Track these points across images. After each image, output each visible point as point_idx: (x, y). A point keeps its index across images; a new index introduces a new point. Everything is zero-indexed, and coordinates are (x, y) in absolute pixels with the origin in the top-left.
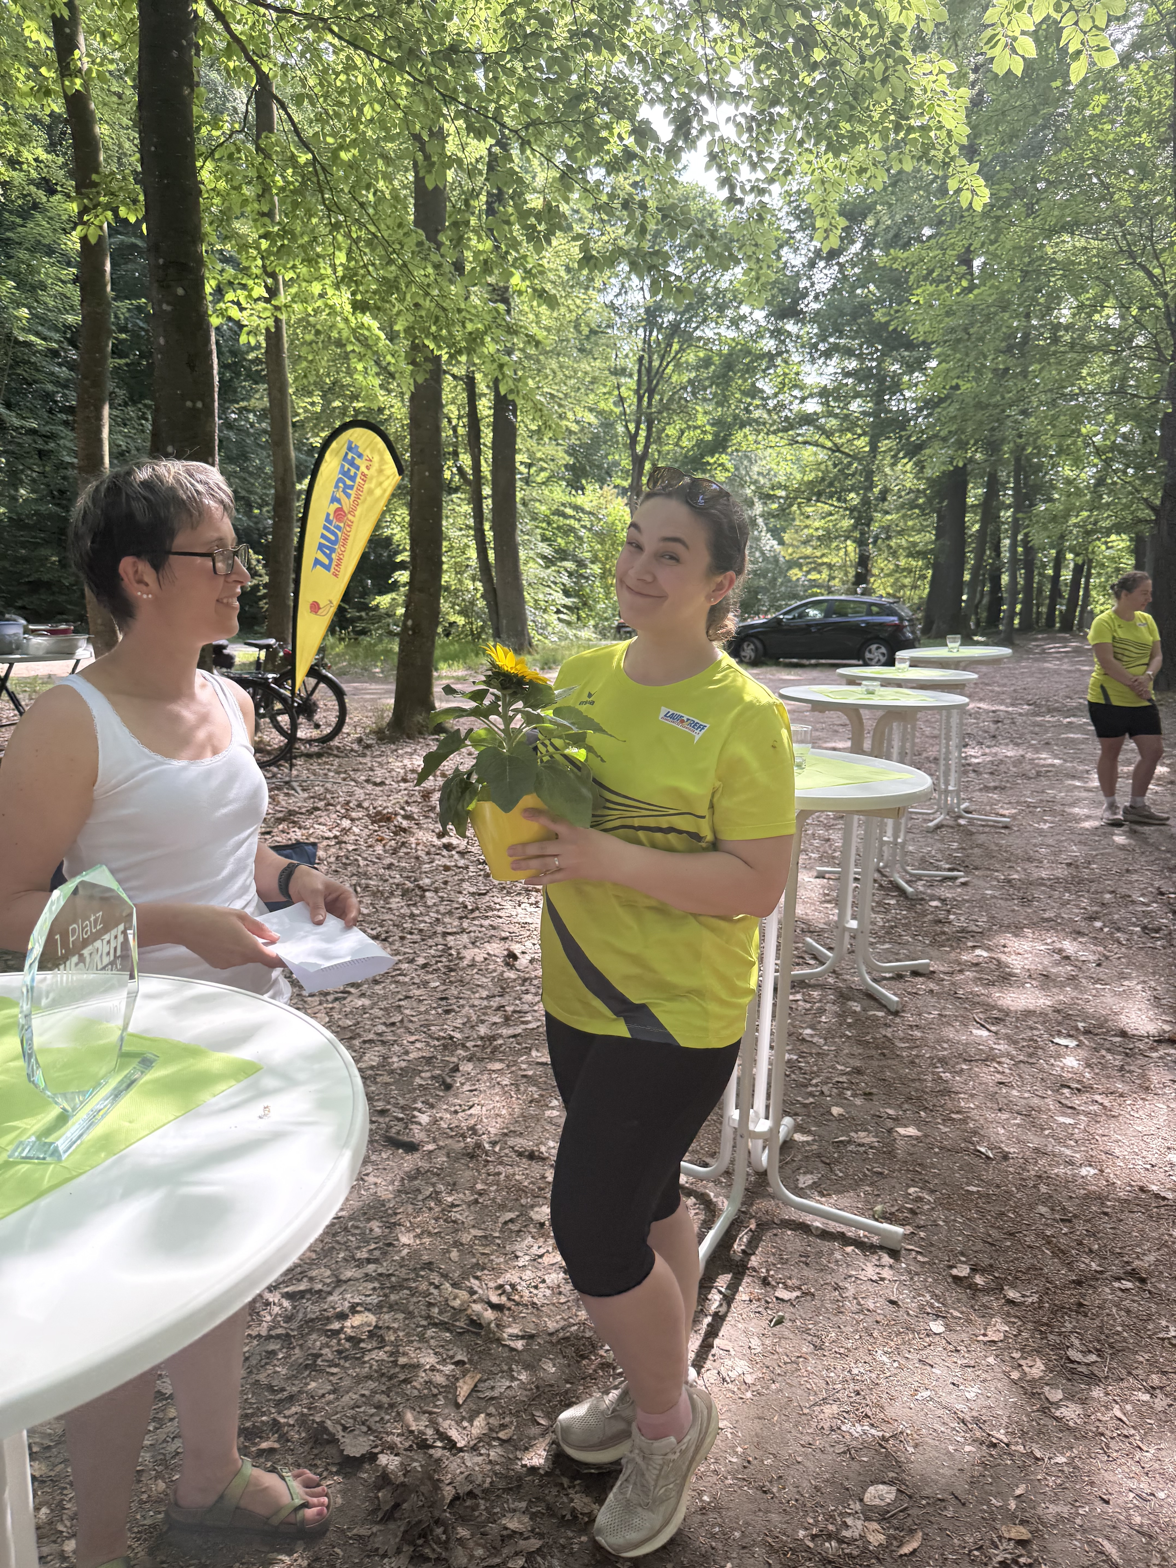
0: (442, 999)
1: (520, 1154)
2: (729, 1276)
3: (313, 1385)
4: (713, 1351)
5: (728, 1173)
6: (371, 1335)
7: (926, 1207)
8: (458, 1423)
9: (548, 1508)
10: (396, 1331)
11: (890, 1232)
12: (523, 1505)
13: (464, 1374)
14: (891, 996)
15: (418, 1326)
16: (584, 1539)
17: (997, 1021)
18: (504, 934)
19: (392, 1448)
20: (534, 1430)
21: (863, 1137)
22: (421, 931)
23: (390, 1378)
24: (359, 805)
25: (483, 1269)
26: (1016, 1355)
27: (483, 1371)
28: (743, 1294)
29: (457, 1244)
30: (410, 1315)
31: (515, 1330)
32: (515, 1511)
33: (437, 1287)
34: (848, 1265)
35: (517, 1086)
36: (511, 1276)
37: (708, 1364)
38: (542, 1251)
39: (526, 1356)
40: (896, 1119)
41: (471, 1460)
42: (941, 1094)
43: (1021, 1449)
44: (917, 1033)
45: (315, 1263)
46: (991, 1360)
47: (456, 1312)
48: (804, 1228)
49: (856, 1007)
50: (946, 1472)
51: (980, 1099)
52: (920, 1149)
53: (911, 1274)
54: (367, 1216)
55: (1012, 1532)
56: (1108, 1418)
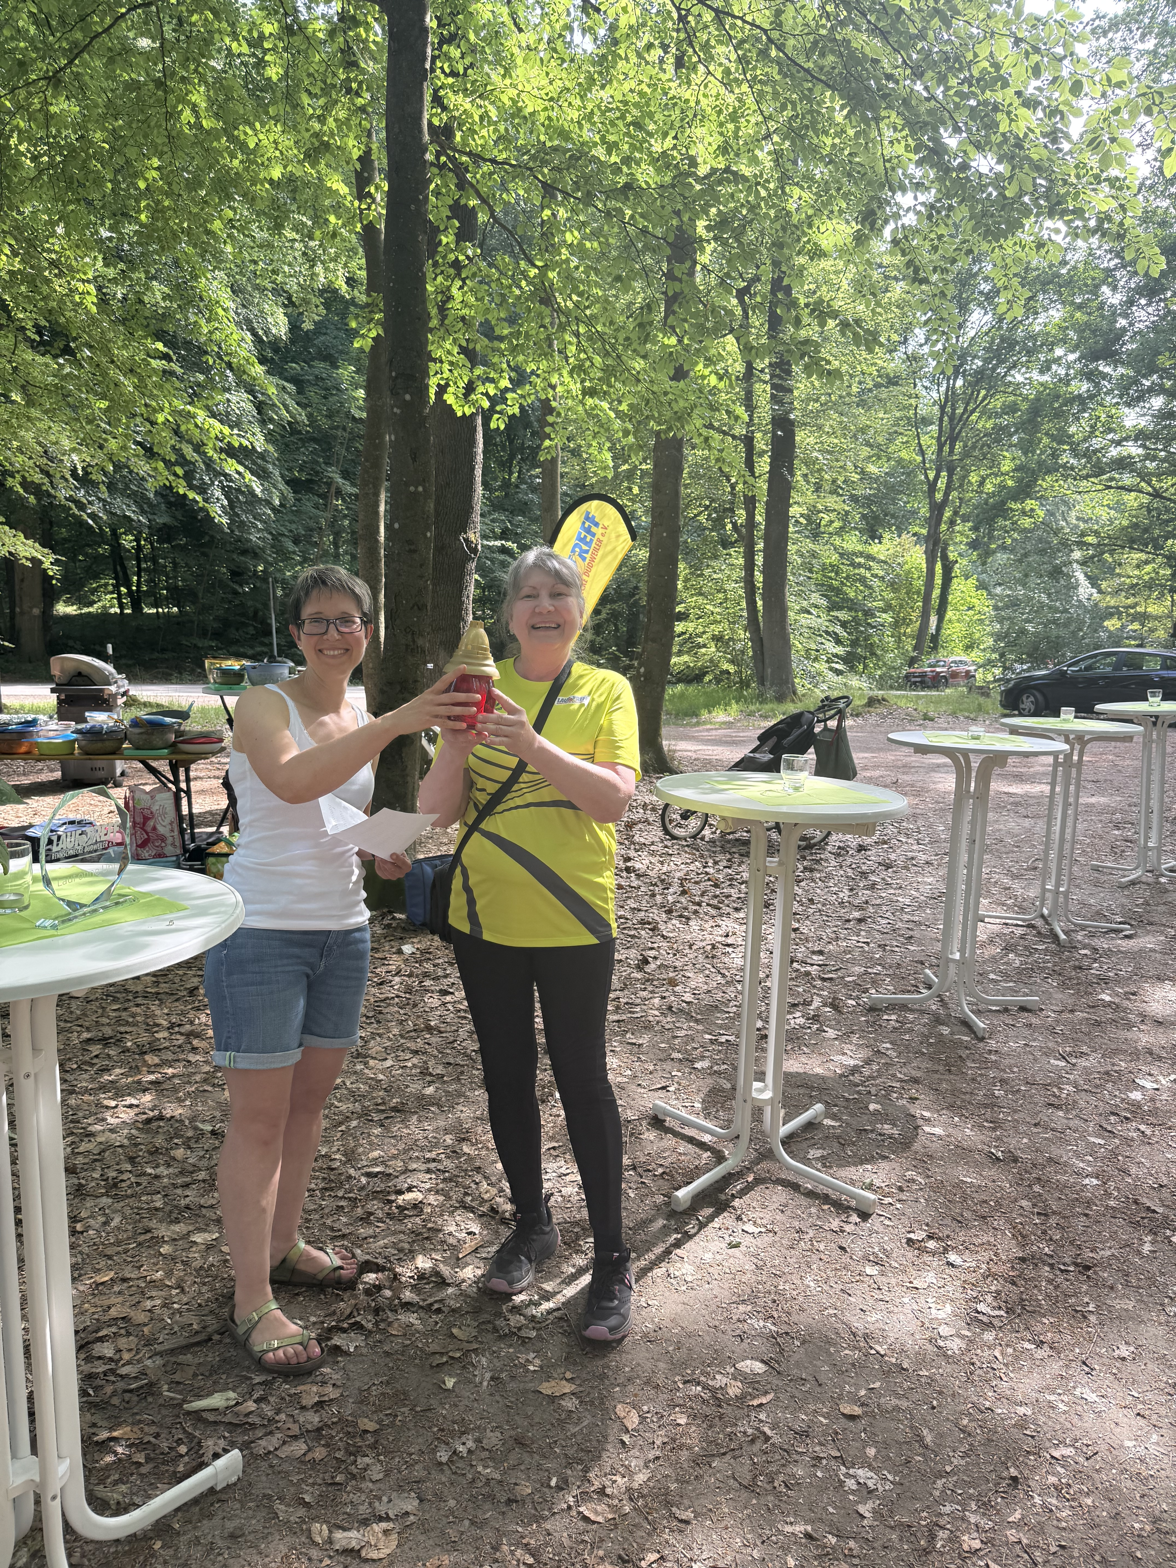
2: (711, 1210)
4: (671, 1256)
6: (415, 1206)
7: (915, 1187)
8: (453, 1269)
9: (494, 1328)
10: (434, 1207)
11: (866, 1198)
12: (477, 1323)
13: (472, 1240)
14: (980, 1024)
15: (452, 1206)
21: (887, 1128)
23: (417, 1235)
26: (931, 1300)
28: (716, 1224)
34: (818, 1218)
37: (663, 1264)
38: (568, 1171)
40: (928, 1120)
42: (986, 1106)
43: (894, 1360)
44: (993, 1057)
45: (394, 1157)
46: (906, 1300)
47: (484, 1201)
48: (795, 1187)
49: (945, 1030)
50: (818, 1363)
51: (1021, 1115)
52: (937, 1145)
53: (871, 1232)
54: (446, 1131)
55: (847, 1409)
56: (986, 1354)
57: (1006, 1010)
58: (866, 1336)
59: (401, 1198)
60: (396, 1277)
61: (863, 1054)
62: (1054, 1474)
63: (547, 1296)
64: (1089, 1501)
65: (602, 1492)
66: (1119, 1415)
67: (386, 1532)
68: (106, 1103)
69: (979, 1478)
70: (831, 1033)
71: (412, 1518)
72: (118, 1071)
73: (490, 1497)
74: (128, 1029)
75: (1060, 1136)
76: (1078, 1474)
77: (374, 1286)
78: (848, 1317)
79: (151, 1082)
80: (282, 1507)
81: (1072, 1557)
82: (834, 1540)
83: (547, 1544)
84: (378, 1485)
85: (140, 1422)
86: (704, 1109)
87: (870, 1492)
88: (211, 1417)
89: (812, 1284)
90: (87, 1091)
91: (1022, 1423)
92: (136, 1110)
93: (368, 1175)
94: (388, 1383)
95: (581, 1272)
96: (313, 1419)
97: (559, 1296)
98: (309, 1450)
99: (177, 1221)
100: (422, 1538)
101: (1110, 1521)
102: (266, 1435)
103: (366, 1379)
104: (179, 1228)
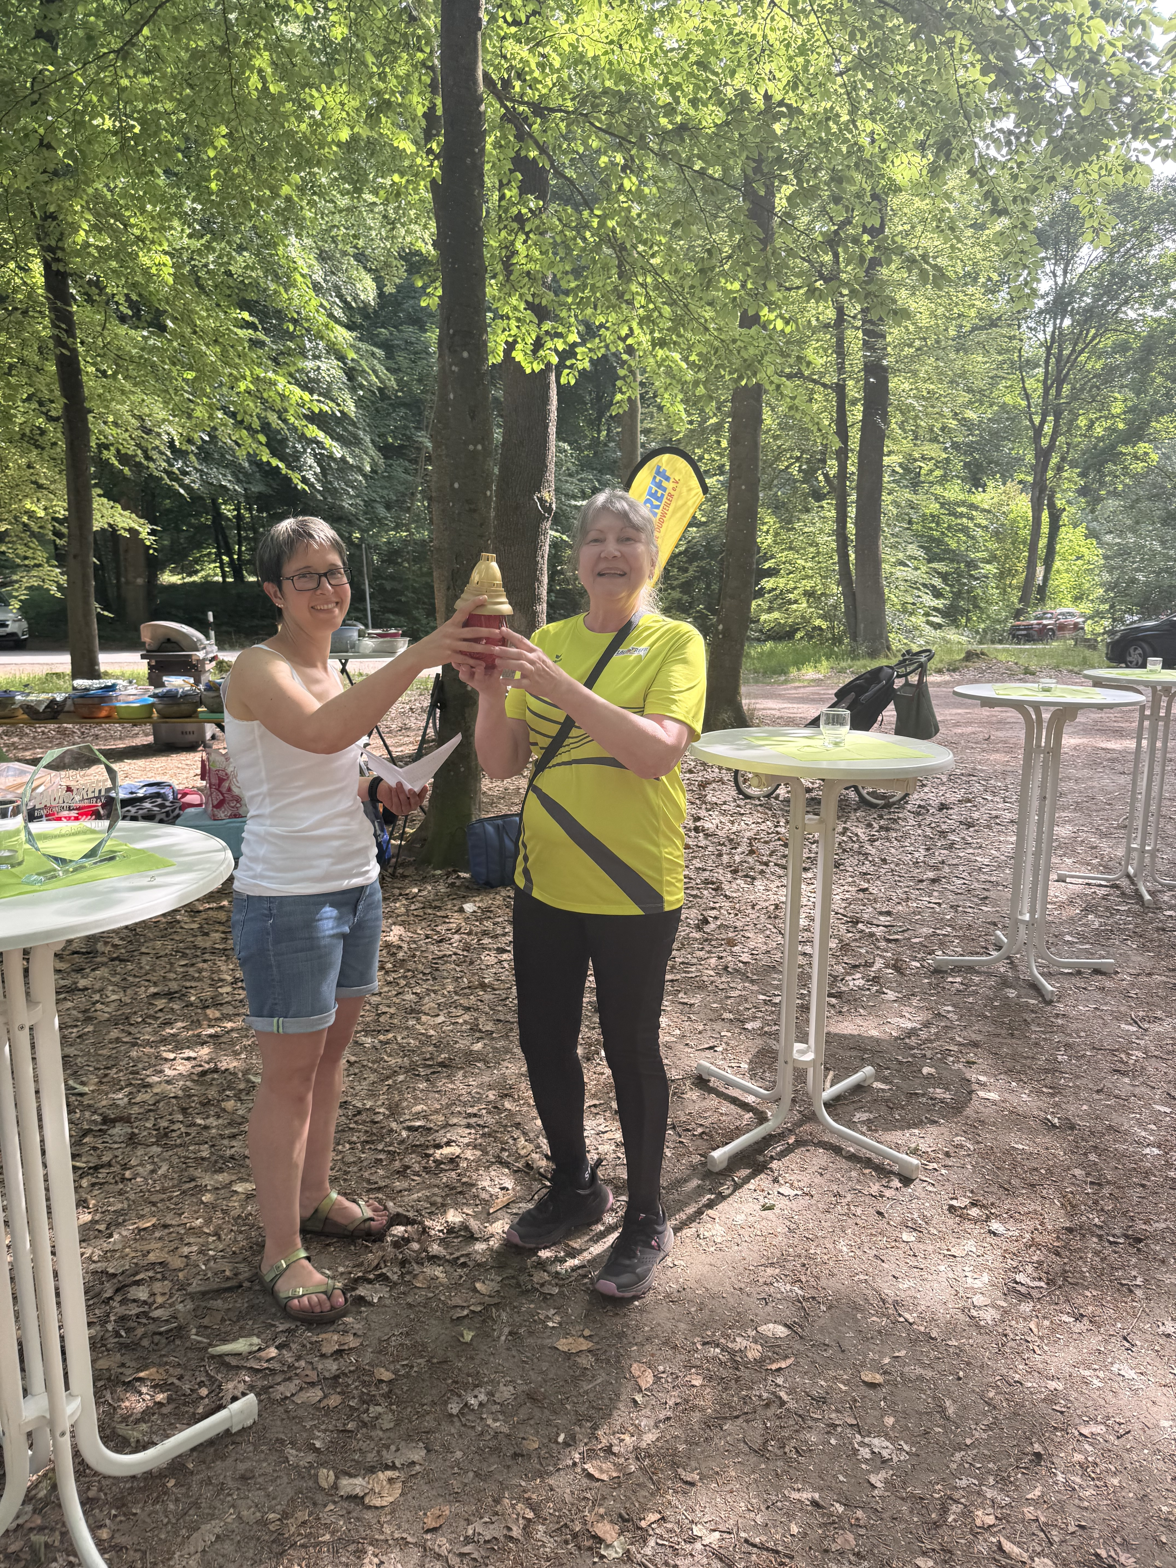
2: (748, 1171)
4: (702, 1217)
6: (452, 1161)
7: (963, 1153)
8: (483, 1224)
10: (470, 1161)
11: (908, 1163)
13: (505, 1195)
14: (1049, 987)
15: (488, 1161)
17: (1155, 1020)
21: (939, 1092)
23: (451, 1189)
26: (968, 1269)
28: (751, 1185)
30: (486, 1154)
33: (515, 1139)
37: (693, 1224)
40: (984, 1085)
41: (481, 1247)
42: (1047, 1071)
43: (922, 1329)
44: (1060, 1021)
45: (437, 1112)
46: (942, 1268)
47: (520, 1157)
48: (837, 1150)
49: (1012, 993)
50: (844, 1329)
51: (1085, 1081)
52: (990, 1110)
53: (912, 1197)
54: (490, 1087)
55: (868, 1377)
56: (1020, 1326)
57: (1079, 973)
58: (896, 1303)
59: (439, 1152)
60: (425, 1231)
61: (923, 1016)
62: (1080, 1452)
63: (573, 1254)
64: (1115, 1481)
65: (609, 1450)
66: (1158, 1394)
67: (391, 1480)
68: (165, 1055)
69: (1000, 1452)
70: (891, 995)
71: (418, 1467)
72: (180, 1024)
73: (496, 1450)
74: (193, 984)
75: (1123, 1103)
76: (1106, 1453)
77: (403, 1238)
78: (880, 1283)
79: (210, 1036)
80: (294, 1452)
81: (1092, 1538)
82: (840, 1509)
83: (548, 1500)
84: (388, 1434)
85: (166, 1363)
86: (750, 1070)
87: (884, 1462)
88: (234, 1362)
89: (845, 1249)
90: (148, 1043)
91: (1052, 1398)
92: (193, 1063)
93: (410, 1129)
94: (407, 1334)
95: (610, 1229)
96: (333, 1367)
97: (585, 1254)
98: (325, 1397)
99: (221, 1170)
100: (425, 1488)
101: (1136, 1504)
102: (285, 1380)
103: (387, 1330)
104: (222, 1178)
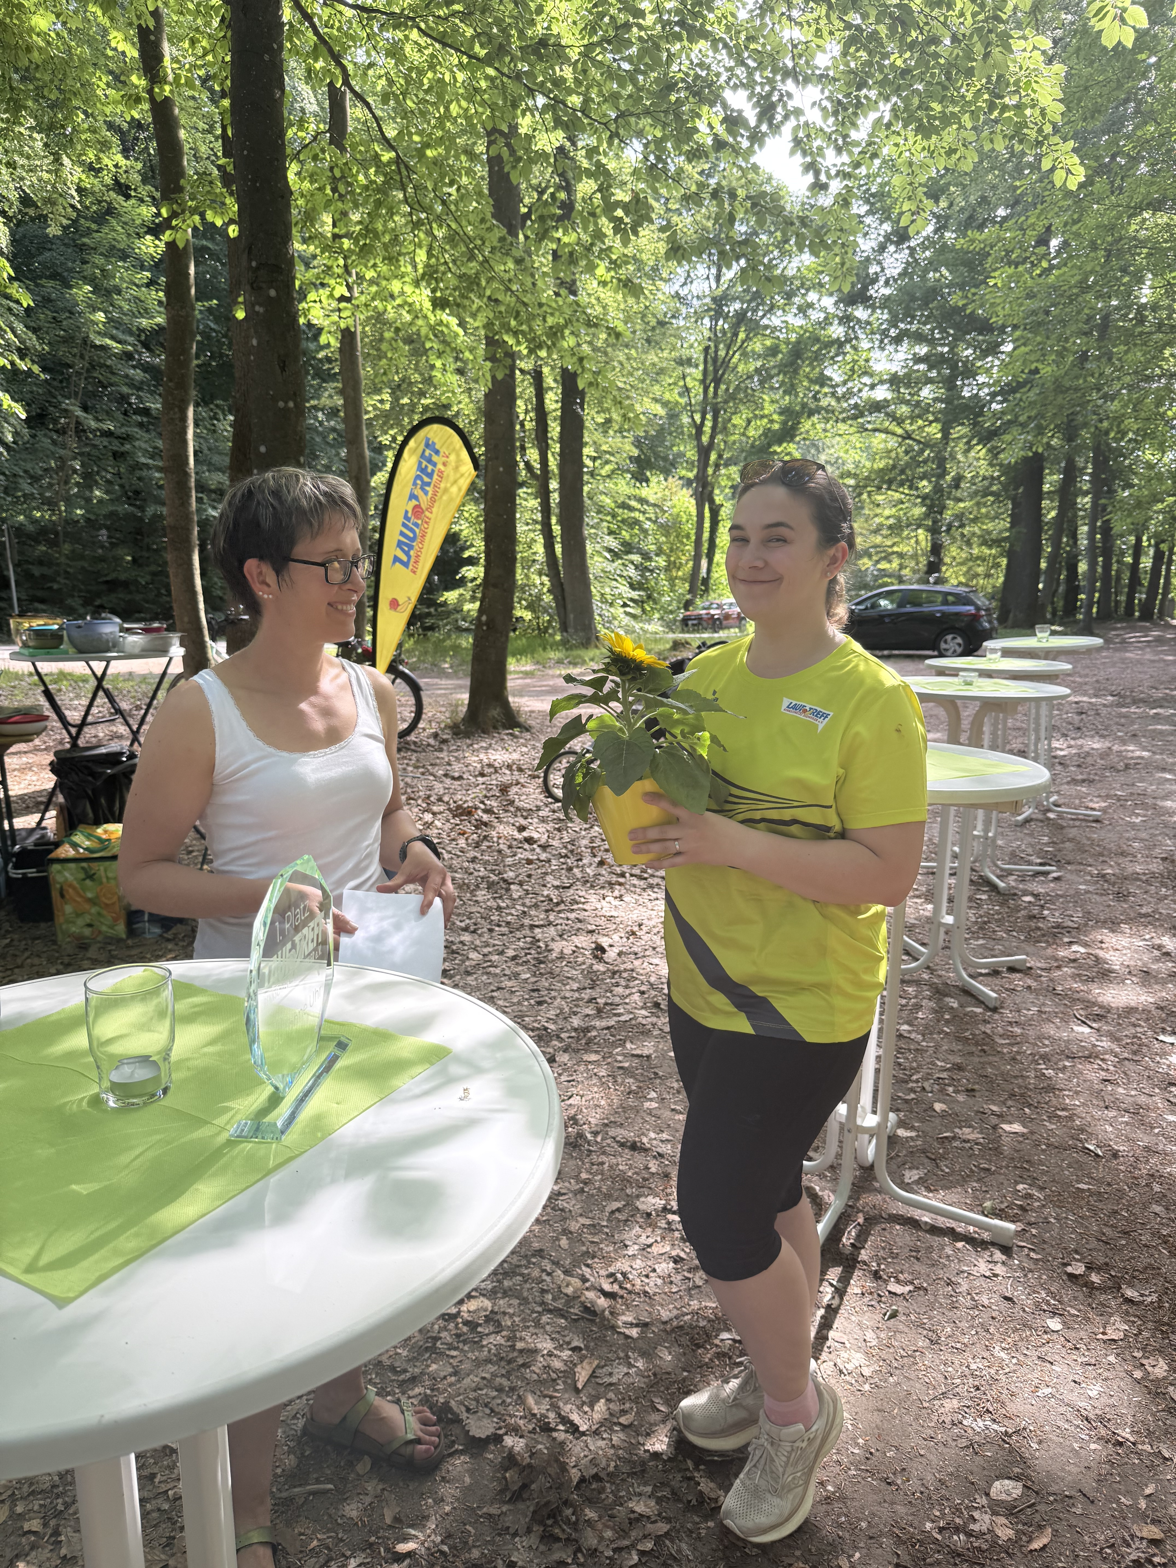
0: (533, 991)
1: (622, 1145)
2: (839, 1270)
3: (434, 1367)
4: (828, 1343)
5: (832, 1168)
6: (488, 1319)
7: (1036, 1204)
8: (579, 1408)
9: (673, 1493)
10: (511, 1316)
11: (1002, 1228)
12: (649, 1489)
13: (582, 1359)
14: (989, 992)
15: (533, 1312)
16: (711, 1524)
17: (1099, 1017)
18: (590, 928)
19: (515, 1430)
20: (654, 1417)
21: (967, 1133)
22: (508, 923)
23: (509, 1362)
24: (440, 800)
25: (593, 1257)
26: (1138, 1354)
27: (600, 1357)
28: (854, 1288)
29: (566, 1232)
30: (525, 1301)
31: (629, 1318)
32: (640, 1495)
33: (549, 1274)
34: (960, 1261)
35: (614, 1077)
36: (622, 1265)
37: (824, 1356)
38: (650, 1240)
39: (641, 1343)
40: (1000, 1116)
41: (596, 1445)
42: (1045, 1090)
43: (1148, 1448)
44: (1017, 1030)
48: (913, 1223)
49: (953, 1003)
50: (1072, 1469)
52: (1028, 1147)
53: (1025, 1271)
55: (1144, 1531)
57: (997, 973)
58: (1102, 1419)
59: (464, 1308)
78: (1066, 1394)
89: (1003, 1355)
